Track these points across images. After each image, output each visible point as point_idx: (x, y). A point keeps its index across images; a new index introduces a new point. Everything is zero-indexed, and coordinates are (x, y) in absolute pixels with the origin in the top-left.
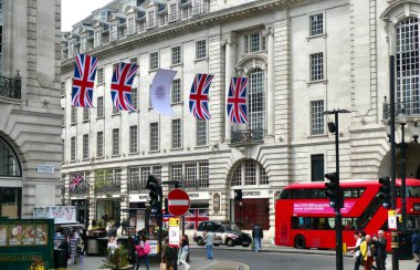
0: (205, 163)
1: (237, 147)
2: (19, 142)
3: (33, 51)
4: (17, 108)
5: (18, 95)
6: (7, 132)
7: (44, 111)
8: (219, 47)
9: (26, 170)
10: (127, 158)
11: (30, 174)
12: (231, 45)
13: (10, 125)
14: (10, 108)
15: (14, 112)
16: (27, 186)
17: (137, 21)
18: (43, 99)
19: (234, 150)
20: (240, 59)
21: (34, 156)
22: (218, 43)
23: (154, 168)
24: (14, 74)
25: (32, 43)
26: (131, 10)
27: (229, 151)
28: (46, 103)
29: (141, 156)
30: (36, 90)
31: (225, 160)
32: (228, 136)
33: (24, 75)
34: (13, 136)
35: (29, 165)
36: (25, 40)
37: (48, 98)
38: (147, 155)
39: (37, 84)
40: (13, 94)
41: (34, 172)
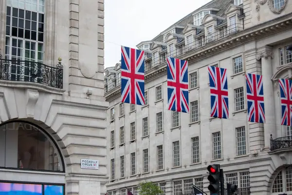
0: (245, 172)
1: (278, 154)
2: (61, 135)
3: (75, 40)
4: (59, 98)
5: (60, 85)
6: (48, 124)
7: (87, 102)
8: (255, 61)
9: (69, 165)
10: (171, 171)
11: (73, 169)
12: (266, 58)
13: (52, 116)
14: (51, 98)
15: (55, 103)
16: (70, 182)
17: (176, 46)
18: (85, 90)
19: (274, 157)
20: (276, 71)
21: (77, 150)
22: (254, 57)
23: (197, 180)
24: (56, 63)
25: (74, 32)
26: (171, 37)
27: (270, 159)
28: (89, 94)
29: (183, 169)
30: (79, 80)
31: (266, 168)
32: (268, 144)
33: (66, 64)
34: (55, 128)
35: (72, 160)
36: (67, 29)
37: (91, 89)
38: (189, 168)
39: (79, 73)
40: (54, 83)
41: (77, 167)
